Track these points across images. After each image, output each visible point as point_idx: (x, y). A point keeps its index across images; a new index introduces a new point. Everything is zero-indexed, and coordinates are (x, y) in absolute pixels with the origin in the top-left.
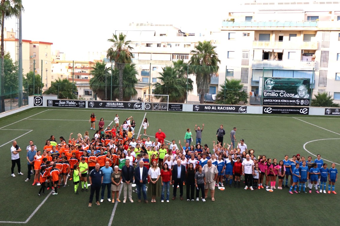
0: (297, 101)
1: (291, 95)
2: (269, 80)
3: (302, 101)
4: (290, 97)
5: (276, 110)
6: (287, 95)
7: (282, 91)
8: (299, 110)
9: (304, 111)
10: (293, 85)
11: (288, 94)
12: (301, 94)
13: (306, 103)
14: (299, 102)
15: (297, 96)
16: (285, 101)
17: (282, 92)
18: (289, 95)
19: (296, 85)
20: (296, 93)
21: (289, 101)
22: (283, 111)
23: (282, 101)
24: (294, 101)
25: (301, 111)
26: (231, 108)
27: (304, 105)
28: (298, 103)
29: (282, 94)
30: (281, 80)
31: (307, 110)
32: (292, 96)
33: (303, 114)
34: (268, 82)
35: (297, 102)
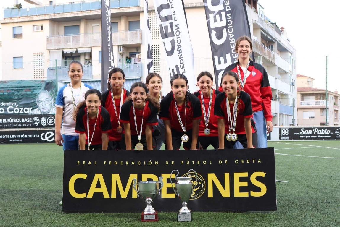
0: (35, 119)
1: (26, 110)
3: (44, 119)
4: (24, 114)
6: (20, 110)
7: (10, 103)
8: (40, 136)
9: (48, 136)
10: (28, 93)
11: (22, 109)
12: (44, 107)
13: (50, 122)
14: (38, 122)
15: (36, 112)
16: (15, 120)
17: (12, 106)
18: (23, 111)
19: (33, 93)
20: (34, 106)
21: (21, 120)
22: (12, 139)
23: (9, 120)
24: (30, 120)
25: (44, 137)
27: (47, 126)
28: (37, 123)
29: (10, 110)
30: (6, 85)
31: (53, 134)
32: (28, 112)
33: (46, 142)
35: (34, 122)
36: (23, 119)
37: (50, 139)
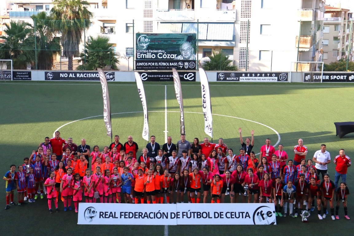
0: (180, 63)
1: (172, 56)
2: (143, 37)
3: (186, 64)
4: (171, 59)
5: (153, 76)
6: (167, 56)
7: (160, 51)
8: (183, 76)
9: (189, 76)
10: (174, 43)
11: (169, 55)
12: (186, 54)
13: (191, 66)
14: (182, 65)
15: (180, 58)
16: (164, 64)
17: (161, 52)
18: (170, 57)
19: (178, 43)
20: (179, 53)
21: (169, 64)
22: (162, 78)
23: (160, 64)
24: (176, 64)
25: (186, 77)
26: (95, 74)
27: (189, 69)
28: (181, 67)
29: (160, 56)
30: (157, 37)
31: (193, 75)
32: (173, 57)
33: (188, 80)
34: (141, 39)
35: (179, 65)
36: (171, 63)
37: (191, 78)
